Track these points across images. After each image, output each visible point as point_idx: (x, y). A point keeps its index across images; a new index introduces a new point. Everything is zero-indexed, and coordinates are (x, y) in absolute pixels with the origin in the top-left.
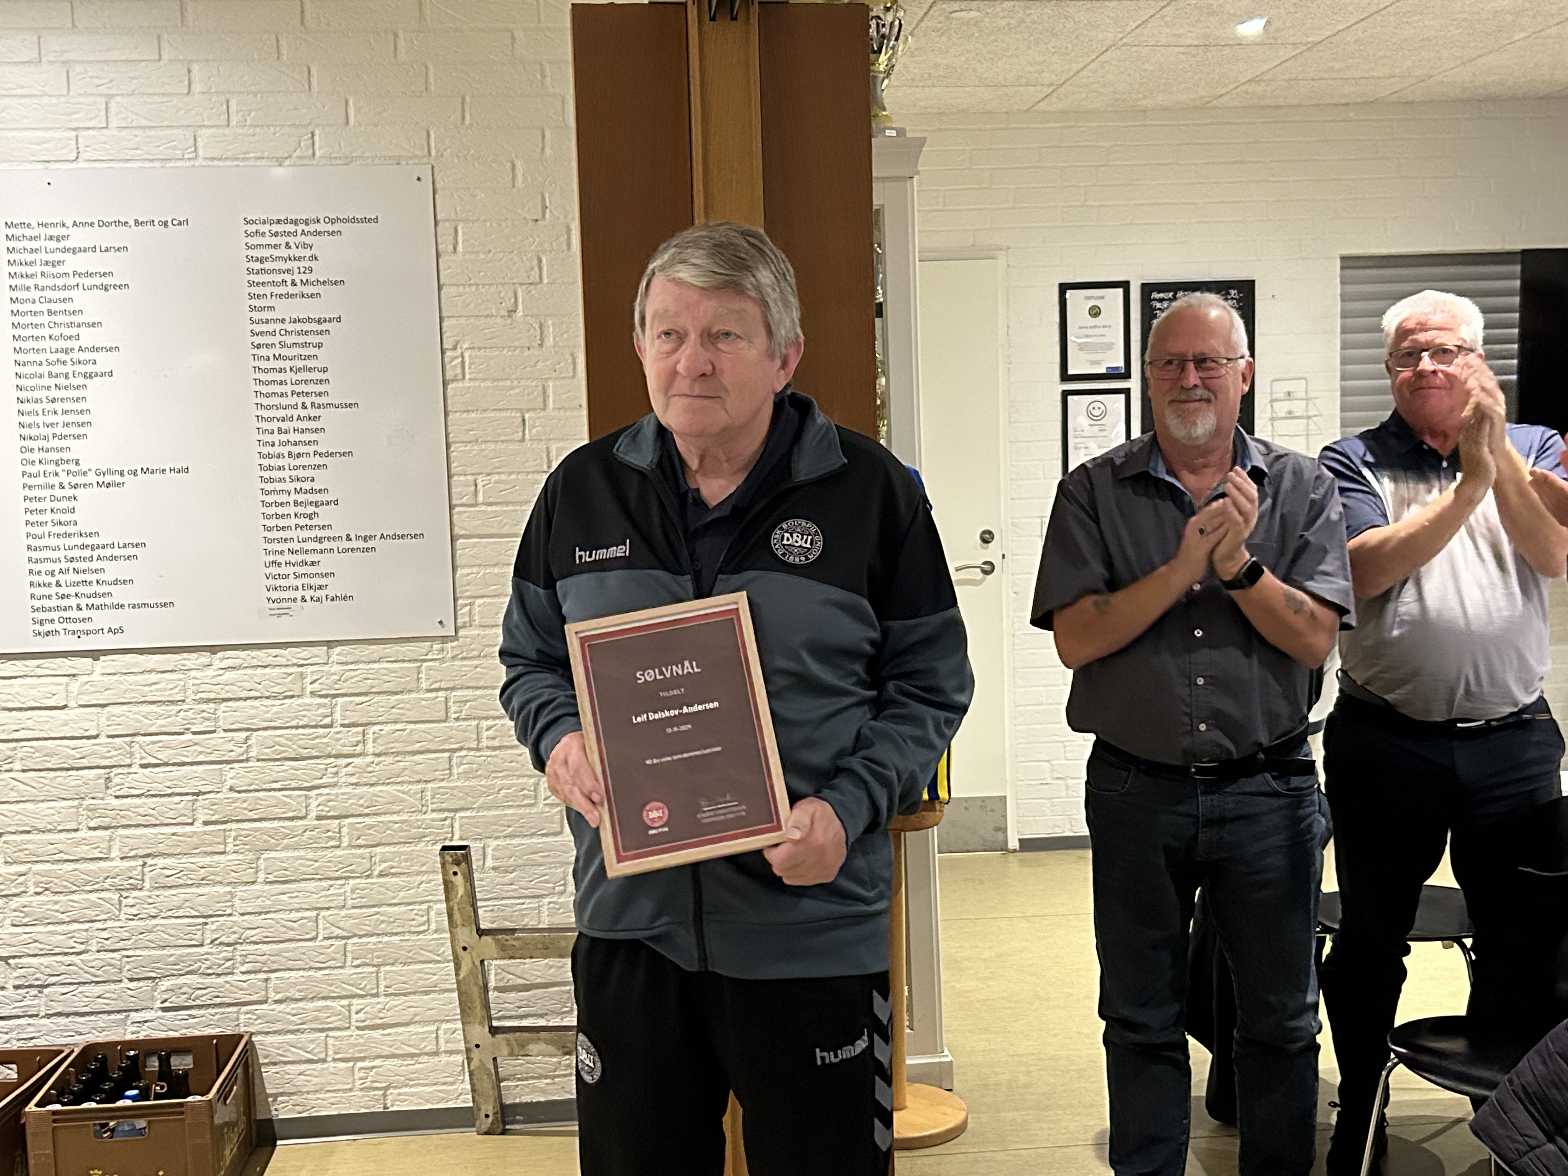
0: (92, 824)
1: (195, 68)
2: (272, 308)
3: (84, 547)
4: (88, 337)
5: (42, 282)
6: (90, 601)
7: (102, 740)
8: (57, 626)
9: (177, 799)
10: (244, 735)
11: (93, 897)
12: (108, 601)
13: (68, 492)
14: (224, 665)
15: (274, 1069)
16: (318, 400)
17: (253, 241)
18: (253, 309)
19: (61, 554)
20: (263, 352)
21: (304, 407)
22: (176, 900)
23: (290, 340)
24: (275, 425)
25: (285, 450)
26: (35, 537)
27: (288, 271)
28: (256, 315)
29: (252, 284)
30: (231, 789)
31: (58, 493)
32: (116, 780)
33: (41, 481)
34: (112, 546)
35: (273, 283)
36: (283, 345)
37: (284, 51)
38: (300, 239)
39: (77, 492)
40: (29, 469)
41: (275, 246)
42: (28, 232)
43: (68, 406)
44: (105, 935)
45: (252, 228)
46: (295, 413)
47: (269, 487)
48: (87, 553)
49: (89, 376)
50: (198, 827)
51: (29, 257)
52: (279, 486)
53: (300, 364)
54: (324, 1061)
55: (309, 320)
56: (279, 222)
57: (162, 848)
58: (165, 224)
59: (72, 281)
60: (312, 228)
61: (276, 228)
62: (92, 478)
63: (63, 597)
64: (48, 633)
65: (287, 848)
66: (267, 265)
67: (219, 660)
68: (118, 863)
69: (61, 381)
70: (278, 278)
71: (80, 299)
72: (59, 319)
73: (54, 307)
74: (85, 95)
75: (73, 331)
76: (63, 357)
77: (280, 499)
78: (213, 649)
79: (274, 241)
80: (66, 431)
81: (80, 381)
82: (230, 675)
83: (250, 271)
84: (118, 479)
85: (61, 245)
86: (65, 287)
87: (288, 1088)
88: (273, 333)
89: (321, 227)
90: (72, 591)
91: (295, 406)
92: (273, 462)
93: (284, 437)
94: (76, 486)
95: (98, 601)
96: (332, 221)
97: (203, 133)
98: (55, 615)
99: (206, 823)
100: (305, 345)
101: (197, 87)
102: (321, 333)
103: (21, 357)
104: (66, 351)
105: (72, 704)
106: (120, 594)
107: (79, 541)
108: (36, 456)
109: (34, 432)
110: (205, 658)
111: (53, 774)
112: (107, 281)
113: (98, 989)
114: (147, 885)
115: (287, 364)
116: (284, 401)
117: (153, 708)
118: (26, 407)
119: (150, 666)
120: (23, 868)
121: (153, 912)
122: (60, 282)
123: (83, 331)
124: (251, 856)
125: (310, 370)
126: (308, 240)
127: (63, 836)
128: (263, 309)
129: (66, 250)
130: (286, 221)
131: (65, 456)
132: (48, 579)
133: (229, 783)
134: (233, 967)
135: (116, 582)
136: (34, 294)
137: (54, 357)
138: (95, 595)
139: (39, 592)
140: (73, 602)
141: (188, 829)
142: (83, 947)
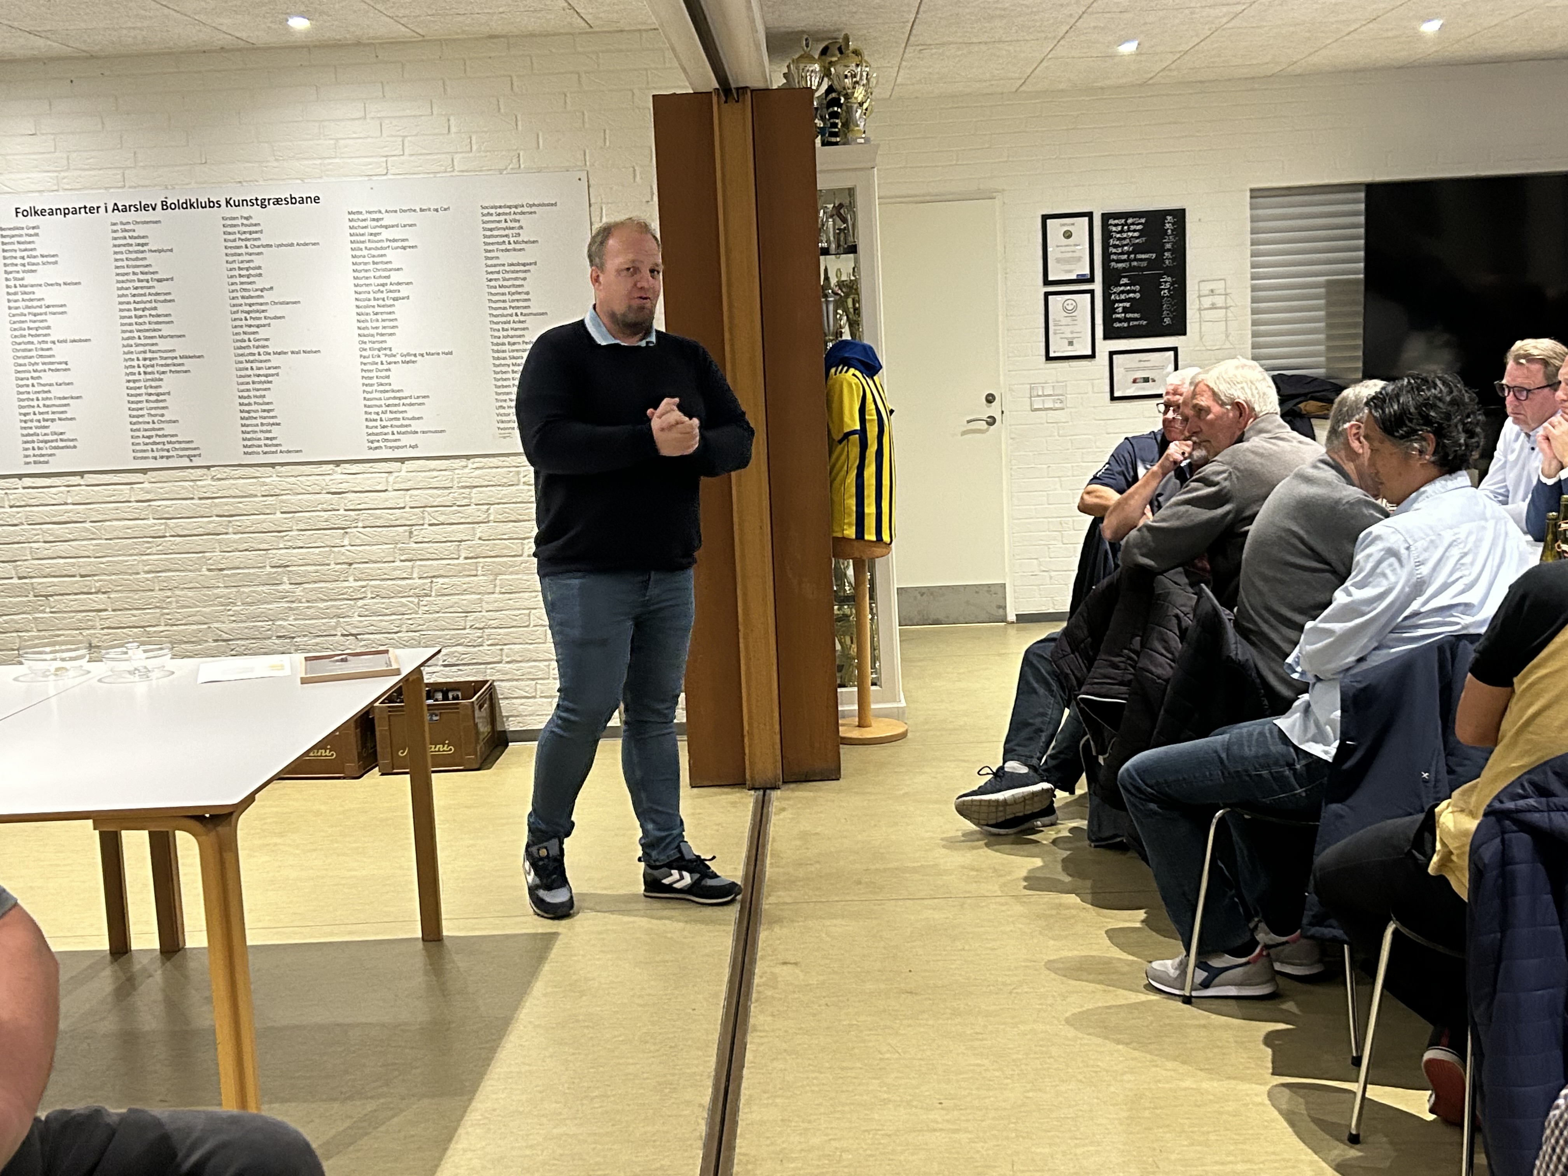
0: (403, 558)
1: (452, 118)
2: (497, 258)
3: (395, 398)
4: (395, 277)
5: (369, 245)
6: (399, 429)
7: (407, 509)
8: (381, 444)
9: (449, 544)
10: (486, 507)
11: (403, 600)
12: (409, 429)
13: (386, 367)
14: (475, 466)
15: (507, 701)
16: (525, 311)
17: (486, 218)
18: (487, 258)
19: (382, 402)
20: (493, 283)
21: (516, 315)
22: (449, 603)
23: (507, 276)
24: (500, 326)
25: (506, 341)
26: (368, 392)
27: (506, 236)
28: (489, 262)
29: (486, 244)
30: (480, 539)
31: (380, 367)
32: (415, 533)
33: (370, 360)
34: (411, 397)
35: (498, 243)
36: (504, 279)
37: (502, 107)
38: (513, 217)
39: (392, 366)
40: (364, 353)
41: (499, 222)
42: (361, 217)
43: (385, 317)
44: (410, 622)
45: (486, 211)
46: (511, 319)
47: (497, 362)
48: (397, 402)
49: (396, 299)
50: (461, 561)
51: (362, 231)
52: (503, 362)
53: (513, 290)
54: (534, 697)
55: (518, 264)
56: (500, 207)
57: (441, 572)
58: (437, 210)
59: (385, 244)
60: (519, 210)
61: (499, 211)
62: (399, 358)
63: (384, 427)
64: (376, 448)
65: (511, 573)
66: (495, 233)
67: (471, 464)
68: (417, 581)
69: (381, 302)
70: (501, 240)
71: (390, 255)
72: (379, 266)
73: (376, 260)
74: (392, 136)
75: (386, 274)
76: (381, 288)
77: (504, 369)
78: (468, 457)
79: (498, 218)
80: (384, 331)
81: (391, 302)
82: (478, 472)
83: (485, 236)
84: (413, 358)
85: (379, 224)
86: (382, 248)
87: (515, 713)
88: (498, 272)
89: (525, 209)
90: (389, 423)
91: (511, 315)
92: (500, 348)
93: (505, 333)
94: (390, 363)
95: (403, 430)
96: (531, 206)
97: (457, 157)
98: (380, 438)
99: (466, 558)
100: (516, 279)
101: (453, 129)
102: (525, 271)
103: (359, 289)
104: (383, 285)
105: (390, 489)
106: (415, 426)
107: (392, 395)
108: (367, 346)
109: (366, 332)
110: (463, 462)
111: (380, 529)
112: (405, 244)
114: (433, 594)
115: (506, 290)
116: (505, 312)
117: (435, 491)
118: (362, 318)
119: (432, 467)
120: (364, 583)
121: (437, 609)
122: (379, 245)
123: (392, 273)
124: (491, 577)
125: (520, 293)
126: (517, 217)
127: (386, 565)
128: (492, 258)
129: (381, 226)
130: (505, 207)
131: (384, 345)
132: (375, 417)
133: (478, 535)
134: (483, 642)
135: (413, 418)
136: (365, 252)
137: (377, 289)
138: (402, 426)
139: (371, 424)
140: (389, 430)
141: (456, 562)
142: (397, 629)
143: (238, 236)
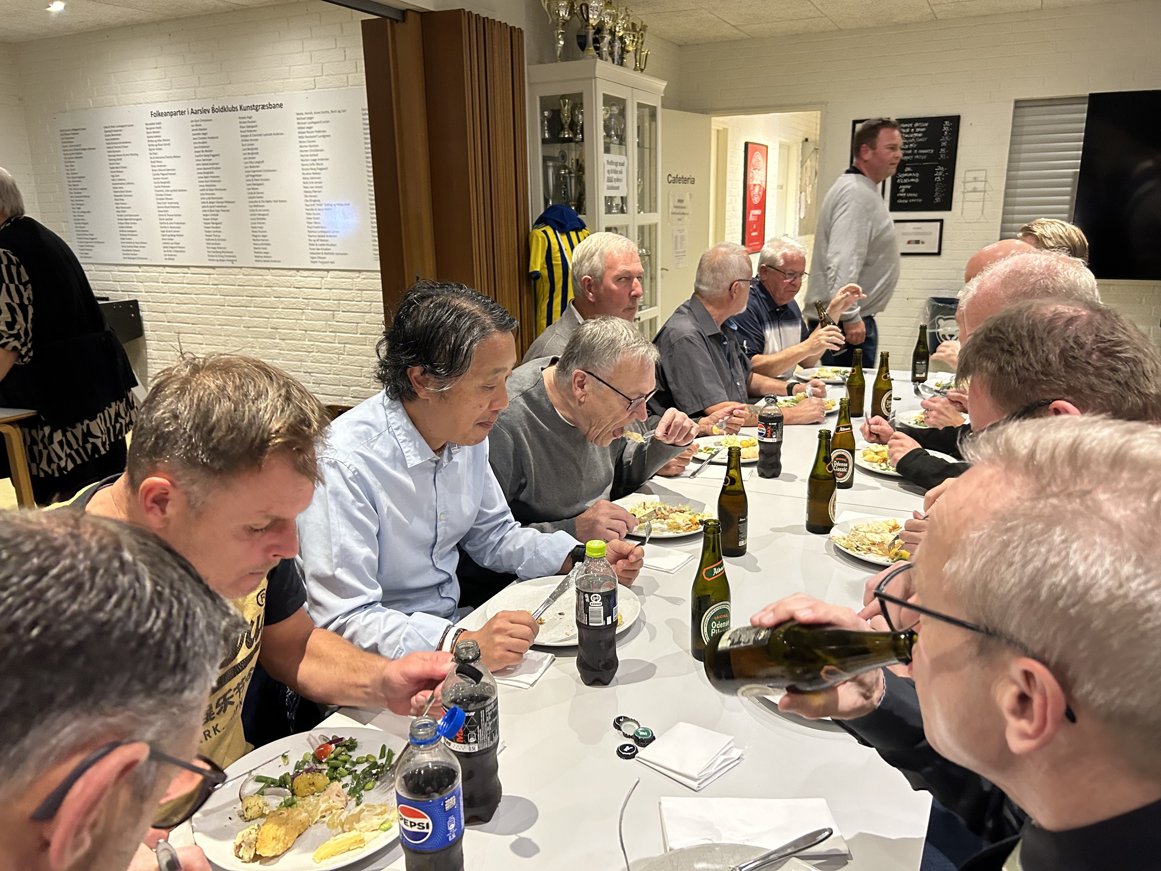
0: (330, 330)
1: (347, 50)
3: (322, 232)
4: (321, 155)
5: (308, 135)
6: (325, 251)
7: (331, 301)
8: (317, 260)
9: (352, 324)
11: (331, 355)
12: (330, 252)
13: (317, 212)
14: (362, 277)
17: (364, 117)
18: (365, 143)
19: (315, 234)
20: (369, 160)
22: (354, 360)
26: (310, 227)
28: (367, 146)
29: (365, 134)
31: (315, 212)
32: (336, 316)
33: (310, 207)
34: (330, 232)
39: (320, 212)
40: (307, 203)
42: (303, 117)
43: (315, 180)
44: (335, 369)
45: (364, 112)
48: (323, 234)
49: (321, 169)
50: (358, 335)
51: (303, 126)
57: (349, 341)
58: (339, 112)
59: (315, 134)
62: (323, 207)
63: (318, 249)
64: (315, 262)
67: (361, 275)
68: (337, 344)
69: (314, 171)
71: (319, 141)
72: (312, 148)
73: (311, 144)
74: (317, 63)
76: (314, 162)
78: (360, 271)
80: (316, 190)
83: (364, 129)
84: (331, 207)
85: (312, 121)
86: (313, 137)
90: (320, 247)
94: (319, 210)
95: (327, 252)
97: (350, 76)
98: (316, 256)
101: (347, 58)
103: (302, 163)
104: (315, 160)
105: (322, 287)
106: (333, 250)
107: (321, 230)
108: (308, 199)
109: (308, 190)
110: (357, 274)
111: (319, 312)
112: (325, 134)
113: (334, 387)
114: (345, 353)
117: (344, 291)
118: (305, 181)
119: (342, 276)
120: (313, 343)
121: (348, 363)
122: (312, 135)
123: (319, 153)
127: (323, 333)
129: (313, 123)
131: (317, 199)
132: (314, 243)
134: (370, 385)
135: (332, 245)
136: (305, 139)
137: (312, 163)
138: (326, 249)
139: (311, 247)
140: (321, 251)
141: (356, 335)
142: (329, 372)
143: (246, 129)
